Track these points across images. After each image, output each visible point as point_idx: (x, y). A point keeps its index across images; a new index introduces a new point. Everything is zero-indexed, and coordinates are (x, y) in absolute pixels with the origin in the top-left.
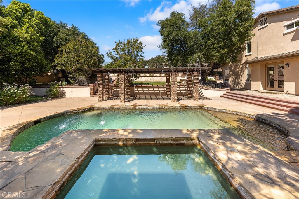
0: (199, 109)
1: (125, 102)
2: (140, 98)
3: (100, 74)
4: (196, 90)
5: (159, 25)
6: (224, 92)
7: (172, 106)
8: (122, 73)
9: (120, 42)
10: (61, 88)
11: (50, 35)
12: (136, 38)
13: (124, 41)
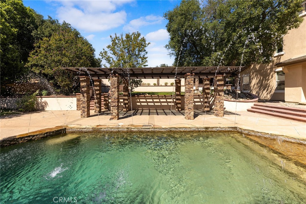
0: (231, 131)
1: (118, 119)
2: (142, 112)
3: (84, 78)
4: (219, 101)
5: (167, 19)
6: (252, 104)
7: (190, 126)
8: (115, 74)
9: (117, 38)
10: (40, 98)
11: (28, 28)
12: (137, 32)
13: (122, 35)
